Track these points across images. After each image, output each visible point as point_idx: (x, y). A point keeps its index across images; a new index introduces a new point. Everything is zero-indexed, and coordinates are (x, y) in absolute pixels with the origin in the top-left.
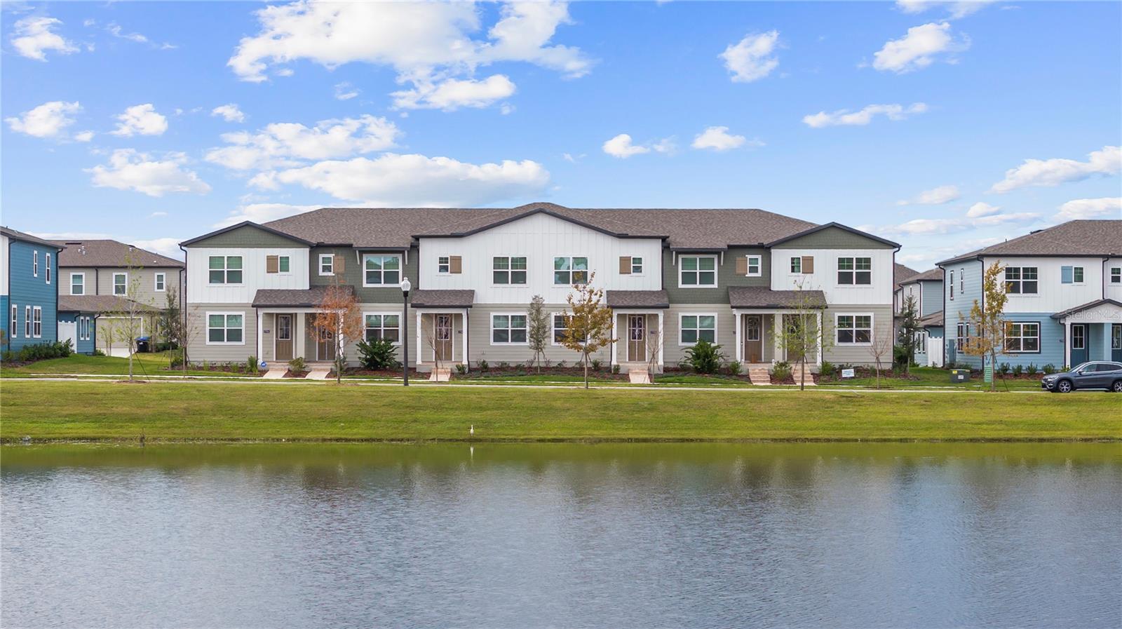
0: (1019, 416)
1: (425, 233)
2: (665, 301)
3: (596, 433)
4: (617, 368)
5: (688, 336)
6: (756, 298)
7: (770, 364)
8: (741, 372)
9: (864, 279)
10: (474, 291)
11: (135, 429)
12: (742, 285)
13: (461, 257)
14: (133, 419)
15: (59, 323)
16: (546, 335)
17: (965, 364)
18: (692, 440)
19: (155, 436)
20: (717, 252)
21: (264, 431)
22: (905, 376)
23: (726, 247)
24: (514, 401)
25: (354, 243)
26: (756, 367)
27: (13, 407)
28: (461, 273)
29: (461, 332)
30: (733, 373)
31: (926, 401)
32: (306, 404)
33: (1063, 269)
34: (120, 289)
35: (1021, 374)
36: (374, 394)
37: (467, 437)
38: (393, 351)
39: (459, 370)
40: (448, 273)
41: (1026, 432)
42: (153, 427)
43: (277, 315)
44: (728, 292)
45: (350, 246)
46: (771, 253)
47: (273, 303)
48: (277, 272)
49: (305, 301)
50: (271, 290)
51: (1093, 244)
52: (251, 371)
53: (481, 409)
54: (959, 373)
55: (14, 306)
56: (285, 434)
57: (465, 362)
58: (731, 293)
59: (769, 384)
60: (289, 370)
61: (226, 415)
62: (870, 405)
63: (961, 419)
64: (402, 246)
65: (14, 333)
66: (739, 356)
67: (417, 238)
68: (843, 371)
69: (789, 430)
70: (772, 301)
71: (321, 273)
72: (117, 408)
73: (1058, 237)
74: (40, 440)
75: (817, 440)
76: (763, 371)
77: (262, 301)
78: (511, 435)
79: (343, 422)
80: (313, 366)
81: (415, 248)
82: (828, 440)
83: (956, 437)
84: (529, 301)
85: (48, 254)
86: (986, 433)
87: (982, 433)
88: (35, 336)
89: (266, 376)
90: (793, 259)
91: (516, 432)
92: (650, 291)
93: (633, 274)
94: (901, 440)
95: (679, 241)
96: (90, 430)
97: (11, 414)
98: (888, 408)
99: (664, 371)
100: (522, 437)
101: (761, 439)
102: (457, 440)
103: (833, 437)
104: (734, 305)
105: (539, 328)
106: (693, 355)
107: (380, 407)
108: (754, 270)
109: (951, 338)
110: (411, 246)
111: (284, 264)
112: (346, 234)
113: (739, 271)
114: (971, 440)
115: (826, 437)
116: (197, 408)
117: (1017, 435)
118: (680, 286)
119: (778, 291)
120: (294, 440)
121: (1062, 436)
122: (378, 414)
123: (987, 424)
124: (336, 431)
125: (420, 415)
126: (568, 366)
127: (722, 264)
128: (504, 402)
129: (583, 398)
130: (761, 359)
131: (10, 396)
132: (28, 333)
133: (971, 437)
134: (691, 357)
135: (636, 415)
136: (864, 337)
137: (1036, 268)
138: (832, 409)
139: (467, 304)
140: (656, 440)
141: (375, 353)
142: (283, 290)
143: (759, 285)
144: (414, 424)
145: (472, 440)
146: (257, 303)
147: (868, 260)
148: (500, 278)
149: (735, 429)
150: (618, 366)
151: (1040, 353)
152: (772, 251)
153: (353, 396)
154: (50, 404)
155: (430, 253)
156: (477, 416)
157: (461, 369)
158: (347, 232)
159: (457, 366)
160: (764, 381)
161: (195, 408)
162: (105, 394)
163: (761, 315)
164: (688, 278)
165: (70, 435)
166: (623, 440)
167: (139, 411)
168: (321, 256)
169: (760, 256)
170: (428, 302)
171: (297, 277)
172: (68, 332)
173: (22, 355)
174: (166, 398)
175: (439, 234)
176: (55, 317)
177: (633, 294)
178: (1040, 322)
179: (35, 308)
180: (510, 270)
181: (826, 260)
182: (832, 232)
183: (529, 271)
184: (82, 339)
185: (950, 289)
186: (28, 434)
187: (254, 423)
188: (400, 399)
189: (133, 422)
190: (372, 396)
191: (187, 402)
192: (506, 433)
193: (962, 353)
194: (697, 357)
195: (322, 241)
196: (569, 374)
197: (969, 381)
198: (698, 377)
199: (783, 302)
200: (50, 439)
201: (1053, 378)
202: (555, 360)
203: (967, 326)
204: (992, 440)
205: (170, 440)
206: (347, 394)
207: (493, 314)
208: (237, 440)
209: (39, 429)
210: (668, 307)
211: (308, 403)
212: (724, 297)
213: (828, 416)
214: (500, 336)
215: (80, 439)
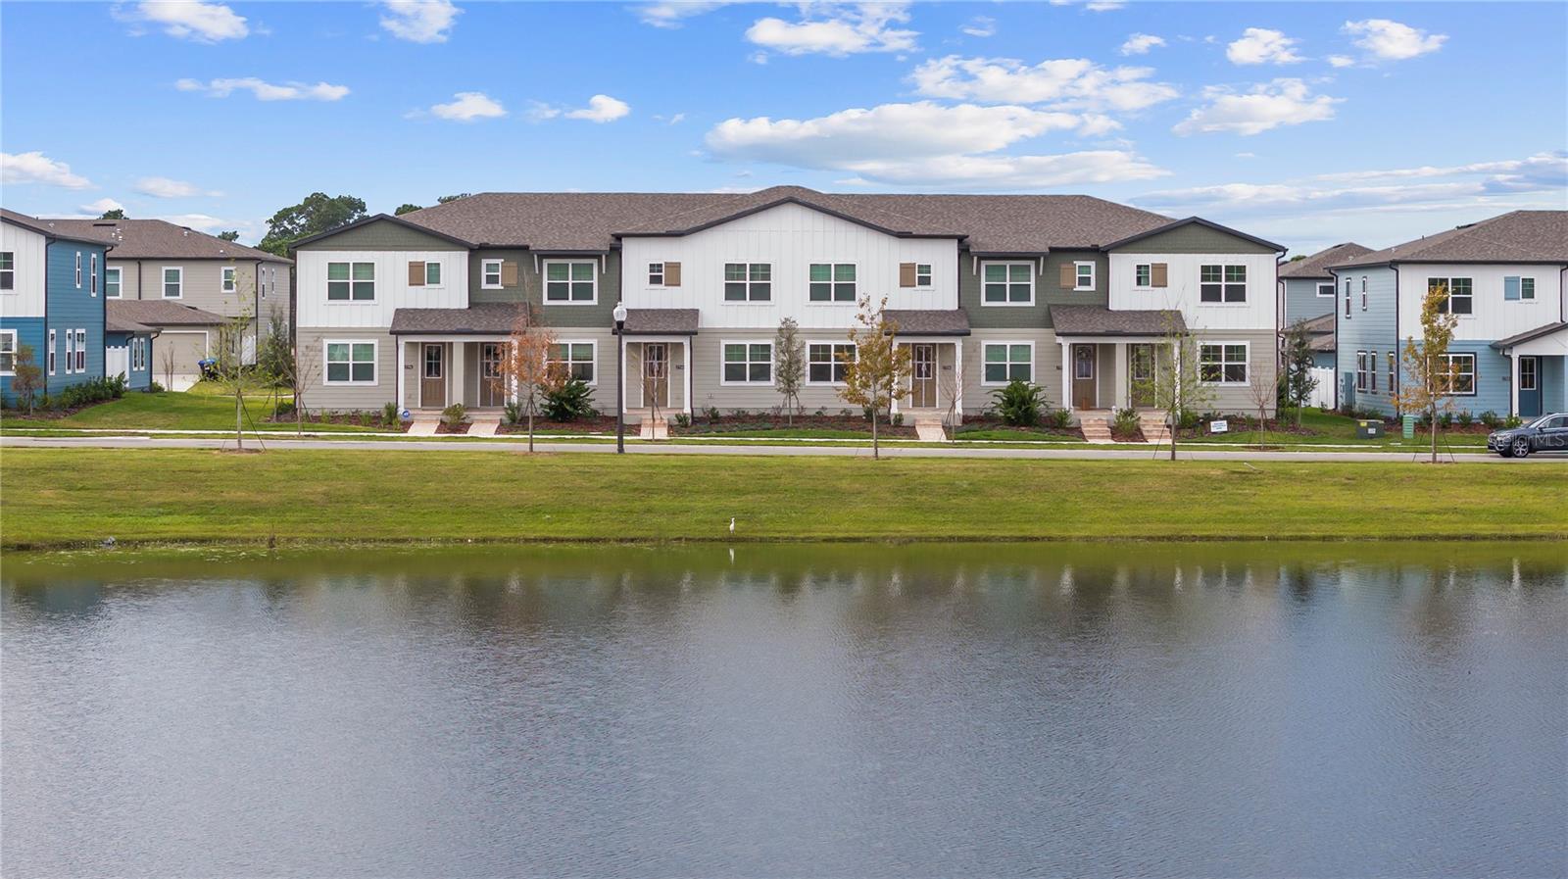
0: (1478, 501)
1: (630, 230)
2: (963, 325)
3: (902, 528)
4: (899, 419)
5: (995, 373)
6: (1090, 321)
7: (1109, 412)
8: (1070, 424)
9: (1237, 294)
10: (698, 310)
11: (260, 526)
12: (1069, 303)
13: (680, 263)
14: (255, 509)
15: (107, 349)
16: (801, 372)
17: (1372, 408)
18: (1037, 539)
19: (288, 535)
20: (1035, 257)
21: (440, 527)
22: (1294, 429)
23: (1048, 250)
24: (783, 480)
25: (531, 244)
26: (1089, 417)
27: (83, 493)
28: (679, 285)
29: (681, 367)
30: (1059, 427)
31: (1349, 479)
32: (493, 485)
33: (1507, 280)
34: (172, 290)
35: (1451, 424)
36: (587, 470)
37: (726, 535)
38: (587, 395)
39: (680, 421)
40: (662, 286)
41: (1492, 526)
42: (283, 521)
43: (423, 344)
44: (1050, 314)
45: (526, 248)
46: (1108, 259)
47: (419, 329)
48: (424, 284)
49: (463, 325)
50: (415, 309)
51: (1546, 245)
52: (390, 423)
53: (739, 492)
54: (1370, 425)
55: (52, 331)
56: (472, 531)
57: (687, 410)
58: (1054, 314)
59: (1110, 442)
60: (442, 422)
61: (383, 502)
62: (1272, 484)
63: (1400, 506)
64: (598, 248)
65: (52, 369)
66: (1067, 402)
67: (619, 238)
68: (1212, 423)
69: (1168, 522)
70: (1113, 327)
71: (485, 286)
72: (228, 492)
73: (1497, 236)
74: (128, 542)
75: (1209, 538)
76: (1100, 422)
77: (404, 325)
78: (786, 532)
79: (549, 513)
80: (475, 415)
81: (616, 251)
82: (1224, 539)
83: (1399, 534)
84: (777, 325)
85: (94, 256)
86: (1438, 527)
87: (1432, 527)
88: (77, 371)
89: (412, 432)
90: (1139, 267)
91: (792, 528)
92: (942, 311)
93: (918, 287)
94: (1324, 538)
95: (982, 241)
96: (193, 526)
97: (81, 503)
98: (1297, 489)
99: (964, 422)
100: (802, 536)
101: (1133, 537)
102: (712, 540)
103: (1229, 533)
104: (1060, 331)
105: (790, 363)
106: (1003, 400)
107: (598, 489)
108: (1085, 281)
109: (1348, 371)
110: (611, 249)
111: (434, 274)
112: (519, 231)
113: (1063, 284)
114: (1420, 538)
115: (1220, 533)
116: (342, 493)
117: (1481, 529)
118: (984, 303)
119: (1118, 311)
120: (484, 540)
121: (1543, 532)
122: (597, 500)
123: (1436, 513)
124: (541, 526)
125: (655, 501)
126: (829, 415)
127: (1041, 273)
128: (768, 482)
129: (877, 475)
130: (1095, 404)
131: (75, 475)
132: (69, 368)
133: (1419, 533)
134: (1000, 402)
135: (954, 501)
136: (1236, 374)
137: (1470, 279)
138: (1222, 491)
139: (690, 329)
140: (986, 539)
141: (563, 399)
142: (431, 310)
143: (1092, 302)
144: (648, 516)
145: (732, 540)
146: (398, 329)
147: (1242, 269)
148: (734, 292)
149: (1093, 521)
150: (901, 415)
151: (1475, 395)
152: (1111, 256)
153: (557, 473)
154: (134, 487)
155: (637, 258)
156: (735, 503)
157: (681, 419)
158: (520, 226)
159: (677, 416)
160: (1103, 437)
161: (338, 493)
162: (209, 471)
163: (1094, 345)
164: (995, 293)
165: (168, 535)
166: (941, 539)
167: (260, 498)
168: (485, 262)
169: (1094, 262)
170: (635, 327)
171: (451, 290)
172: (118, 362)
173: (65, 400)
174: (295, 477)
175: (649, 232)
176: (102, 342)
177: (919, 315)
178: (1475, 353)
179: (78, 331)
180: (748, 282)
181: (1185, 269)
182: (1193, 230)
183: (774, 282)
184: (135, 369)
185: (1345, 303)
186: (110, 534)
187: (424, 514)
188: (623, 477)
189: (253, 515)
190: (585, 473)
191: (326, 483)
192: (778, 528)
193: (1366, 392)
194: (1010, 402)
195: (486, 241)
196: (833, 427)
197: (1383, 436)
198: (1011, 431)
199: (1127, 327)
200: (142, 542)
201: (1504, 436)
202: (812, 407)
203: (1373, 356)
204: (1449, 538)
205: (309, 541)
206: (549, 470)
207: (724, 343)
208: (404, 541)
209: (125, 525)
210: (969, 334)
211: (494, 485)
212: (1045, 319)
213: (1218, 502)
214: (734, 373)
215: (184, 541)
